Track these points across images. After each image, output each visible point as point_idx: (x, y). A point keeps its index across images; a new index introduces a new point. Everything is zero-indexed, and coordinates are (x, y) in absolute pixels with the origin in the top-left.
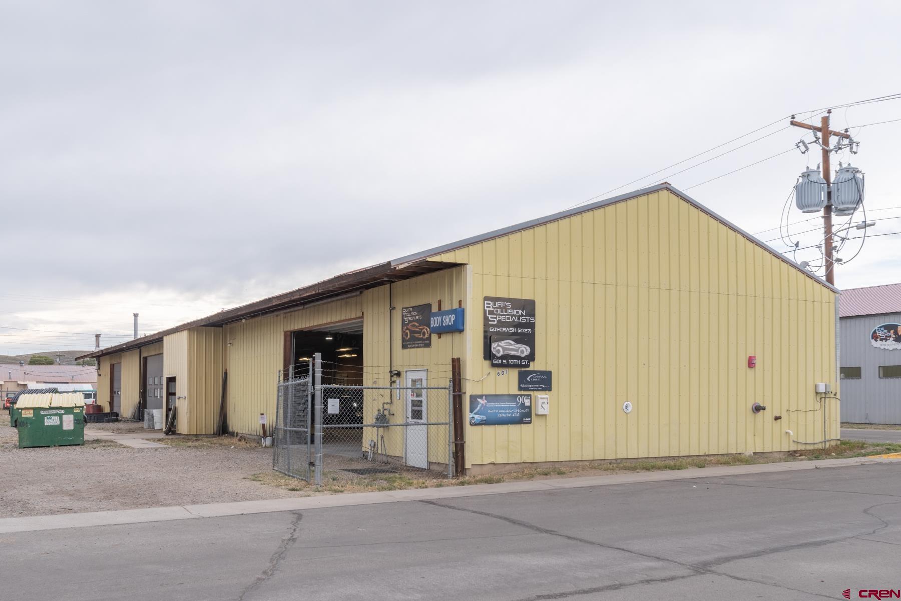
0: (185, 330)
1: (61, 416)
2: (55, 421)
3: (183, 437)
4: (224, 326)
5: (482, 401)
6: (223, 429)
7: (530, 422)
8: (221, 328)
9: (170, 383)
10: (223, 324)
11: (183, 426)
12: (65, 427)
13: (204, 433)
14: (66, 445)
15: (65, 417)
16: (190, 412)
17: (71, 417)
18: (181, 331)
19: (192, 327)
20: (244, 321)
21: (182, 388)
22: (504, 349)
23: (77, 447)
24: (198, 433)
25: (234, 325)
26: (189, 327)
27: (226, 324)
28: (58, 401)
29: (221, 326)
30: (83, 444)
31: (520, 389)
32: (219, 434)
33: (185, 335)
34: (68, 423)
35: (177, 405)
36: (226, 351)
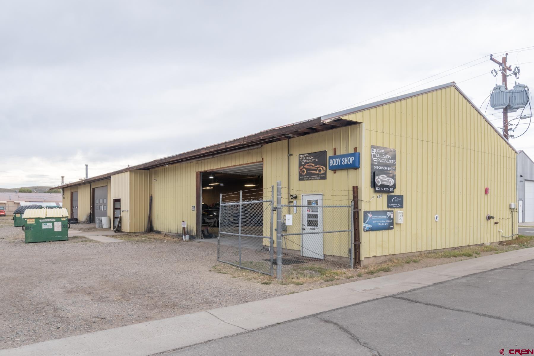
0: (128, 171)
1: (53, 223)
2: (49, 226)
3: (126, 234)
4: (150, 169)
5: (370, 215)
6: (150, 229)
7: (393, 229)
8: (149, 171)
9: (115, 202)
10: (149, 168)
11: (126, 227)
12: (56, 230)
13: (139, 232)
14: (57, 241)
15: (56, 223)
16: (131, 219)
17: (60, 223)
18: (125, 172)
19: (133, 169)
20: (167, 166)
21: (125, 205)
22: (382, 181)
23: (65, 242)
24: (136, 232)
25: (157, 169)
26: (130, 170)
27: (152, 168)
28: (52, 213)
29: (148, 169)
30: (68, 240)
31: (389, 207)
32: (148, 232)
33: (128, 173)
34: (58, 227)
35: (122, 215)
36: (151, 184)
